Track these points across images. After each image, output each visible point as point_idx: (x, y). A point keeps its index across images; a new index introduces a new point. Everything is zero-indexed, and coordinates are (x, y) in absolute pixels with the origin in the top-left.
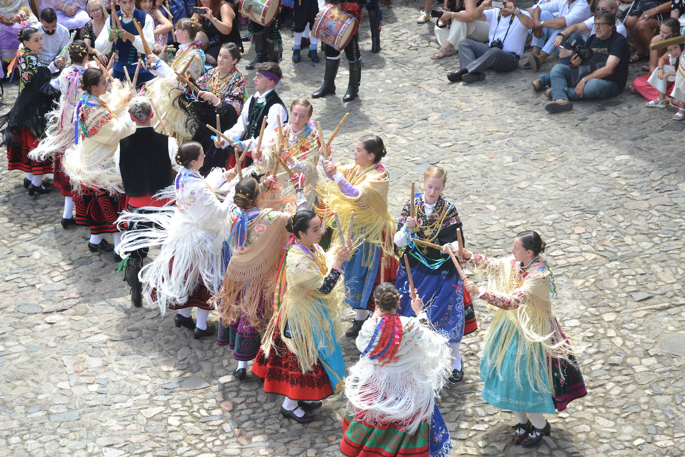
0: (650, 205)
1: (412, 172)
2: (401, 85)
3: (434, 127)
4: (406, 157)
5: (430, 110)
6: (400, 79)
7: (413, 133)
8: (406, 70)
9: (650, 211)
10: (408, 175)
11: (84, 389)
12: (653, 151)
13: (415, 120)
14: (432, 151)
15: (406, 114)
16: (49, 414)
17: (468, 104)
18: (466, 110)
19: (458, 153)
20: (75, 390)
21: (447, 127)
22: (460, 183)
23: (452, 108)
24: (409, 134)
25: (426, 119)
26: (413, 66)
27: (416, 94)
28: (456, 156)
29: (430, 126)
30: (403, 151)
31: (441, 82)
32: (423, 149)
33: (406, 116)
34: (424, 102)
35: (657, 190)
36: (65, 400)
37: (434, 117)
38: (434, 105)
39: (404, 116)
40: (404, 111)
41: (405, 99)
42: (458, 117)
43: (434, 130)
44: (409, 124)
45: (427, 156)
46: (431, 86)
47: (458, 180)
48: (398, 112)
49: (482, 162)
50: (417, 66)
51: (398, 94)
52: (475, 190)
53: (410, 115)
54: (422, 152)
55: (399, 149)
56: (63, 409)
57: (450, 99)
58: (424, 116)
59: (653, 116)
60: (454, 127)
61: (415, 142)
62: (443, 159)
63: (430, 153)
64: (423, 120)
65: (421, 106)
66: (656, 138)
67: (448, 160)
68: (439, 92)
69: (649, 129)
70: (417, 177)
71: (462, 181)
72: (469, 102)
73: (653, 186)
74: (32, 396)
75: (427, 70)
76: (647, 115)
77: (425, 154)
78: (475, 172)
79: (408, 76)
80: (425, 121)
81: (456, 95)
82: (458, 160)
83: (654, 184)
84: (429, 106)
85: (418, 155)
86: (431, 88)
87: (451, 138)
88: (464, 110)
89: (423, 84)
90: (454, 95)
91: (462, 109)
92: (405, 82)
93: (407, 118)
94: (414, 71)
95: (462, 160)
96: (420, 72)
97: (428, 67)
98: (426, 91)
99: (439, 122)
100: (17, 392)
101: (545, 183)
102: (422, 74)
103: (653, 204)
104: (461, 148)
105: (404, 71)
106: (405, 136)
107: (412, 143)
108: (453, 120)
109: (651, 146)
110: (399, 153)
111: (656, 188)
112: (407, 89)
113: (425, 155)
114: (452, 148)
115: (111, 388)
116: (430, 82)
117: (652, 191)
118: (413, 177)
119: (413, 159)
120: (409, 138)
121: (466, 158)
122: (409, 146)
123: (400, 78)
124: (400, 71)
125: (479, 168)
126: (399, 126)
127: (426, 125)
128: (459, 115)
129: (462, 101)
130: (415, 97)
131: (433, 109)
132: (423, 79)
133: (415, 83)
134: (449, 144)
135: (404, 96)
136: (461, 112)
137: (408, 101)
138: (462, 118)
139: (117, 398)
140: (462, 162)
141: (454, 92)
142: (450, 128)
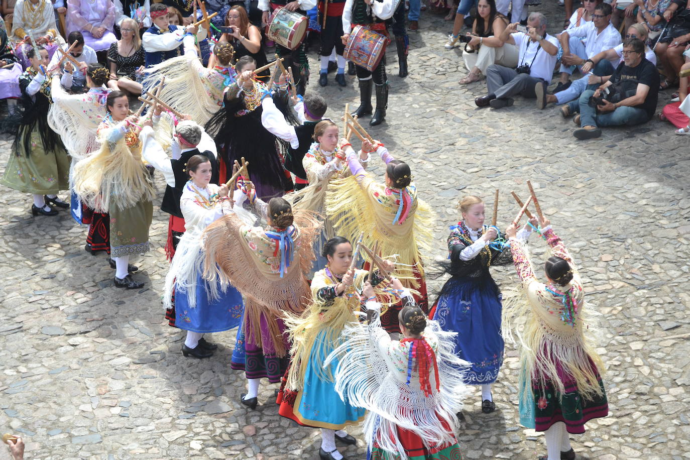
0: (679, 233)
1: (439, 198)
2: (428, 110)
3: (462, 153)
4: (433, 182)
5: (457, 136)
6: (427, 104)
7: (439, 158)
8: (433, 95)
9: (679, 240)
10: (434, 200)
11: (106, 412)
12: (682, 179)
13: (442, 145)
14: (459, 176)
15: (433, 139)
16: (71, 436)
17: (496, 130)
18: (494, 135)
19: (485, 178)
20: (97, 412)
21: (474, 153)
23: (480, 134)
24: (436, 159)
25: (453, 144)
26: (441, 90)
27: (444, 119)
28: (483, 182)
29: (457, 151)
30: (429, 176)
31: (469, 108)
32: (450, 174)
33: (433, 141)
34: (452, 127)
35: (686, 218)
36: (87, 422)
37: (461, 142)
38: (461, 130)
39: (432, 141)
40: (431, 136)
41: (432, 123)
42: (486, 143)
43: (461, 155)
44: (436, 149)
45: (454, 181)
46: (458, 111)
48: (425, 137)
49: (509, 188)
50: (444, 91)
51: (425, 119)
52: (502, 216)
53: (438, 140)
54: (448, 177)
55: (425, 174)
56: (85, 432)
57: (477, 124)
58: (451, 142)
59: (682, 144)
60: (481, 152)
61: (441, 167)
62: (470, 185)
63: (457, 178)
64: (450, 145)
65: (448, 131)
66: (685, 166)
67: (475, 186)
68: (467, 117)
69: (678, 157)
70: (443, 202)
71: (489, 207)
72: (497, 128)
73: (682, 214)
74: (54, 418)
75: (455, 95)
76: (676, 142)
77: (451, 179)
78: (502, 198)
79: (435, 101)
80: (452, 147)
81: (483, 120)
82: (485, 185)
83: (683, 212)
84: (457, 131)
85: (445, 180)
86: (459, 113)
87: (479, 163)
88: (492, 136)
89: (449, 110)
90: (481, 120)
91: (489, 135)
92: (432, 106)
93: (434, 143)
94: (442, 96)
95: (489, 186)
96: (447, 97)
97: (455, 92)
98: (453, 117)
99: (466, 147)
100: (39, 414)
101: (572, 210)
102: (449, 99)
103: (682, 232)
104: (488, 173)
105: (431, 96)
106: (431, 161)
107: (439, 168)
108: (480, 146)
109: (680, 174)
110: (425, 178)
111: (685, 216)
112: (434, 114)
113: (452, 180)
114: (480, 174)
115: (133, 411)
116: (458, 107)
117: (681, 219)
118: (440, 202)
119: (440, 184)
120: (436, 163)
121: (493, 184)
122: (435, 171)
123: (428, 102)
124: (428, 96)
125: (507, 194)
126: (426, 150)
127: (454, 150)
128: (487, 141)
129: (489, 127)
130: (442, 122)
131: (460, 134)
132: (450, 104)
133: (442, 108)
134: (476, 169)
135: (431, 121)
136: (488, 137)
137: (435, 126)
138: (489, 144)
139: (140, 421)
140: (489, 188)
141: (482, 117)
142: (478, 153)
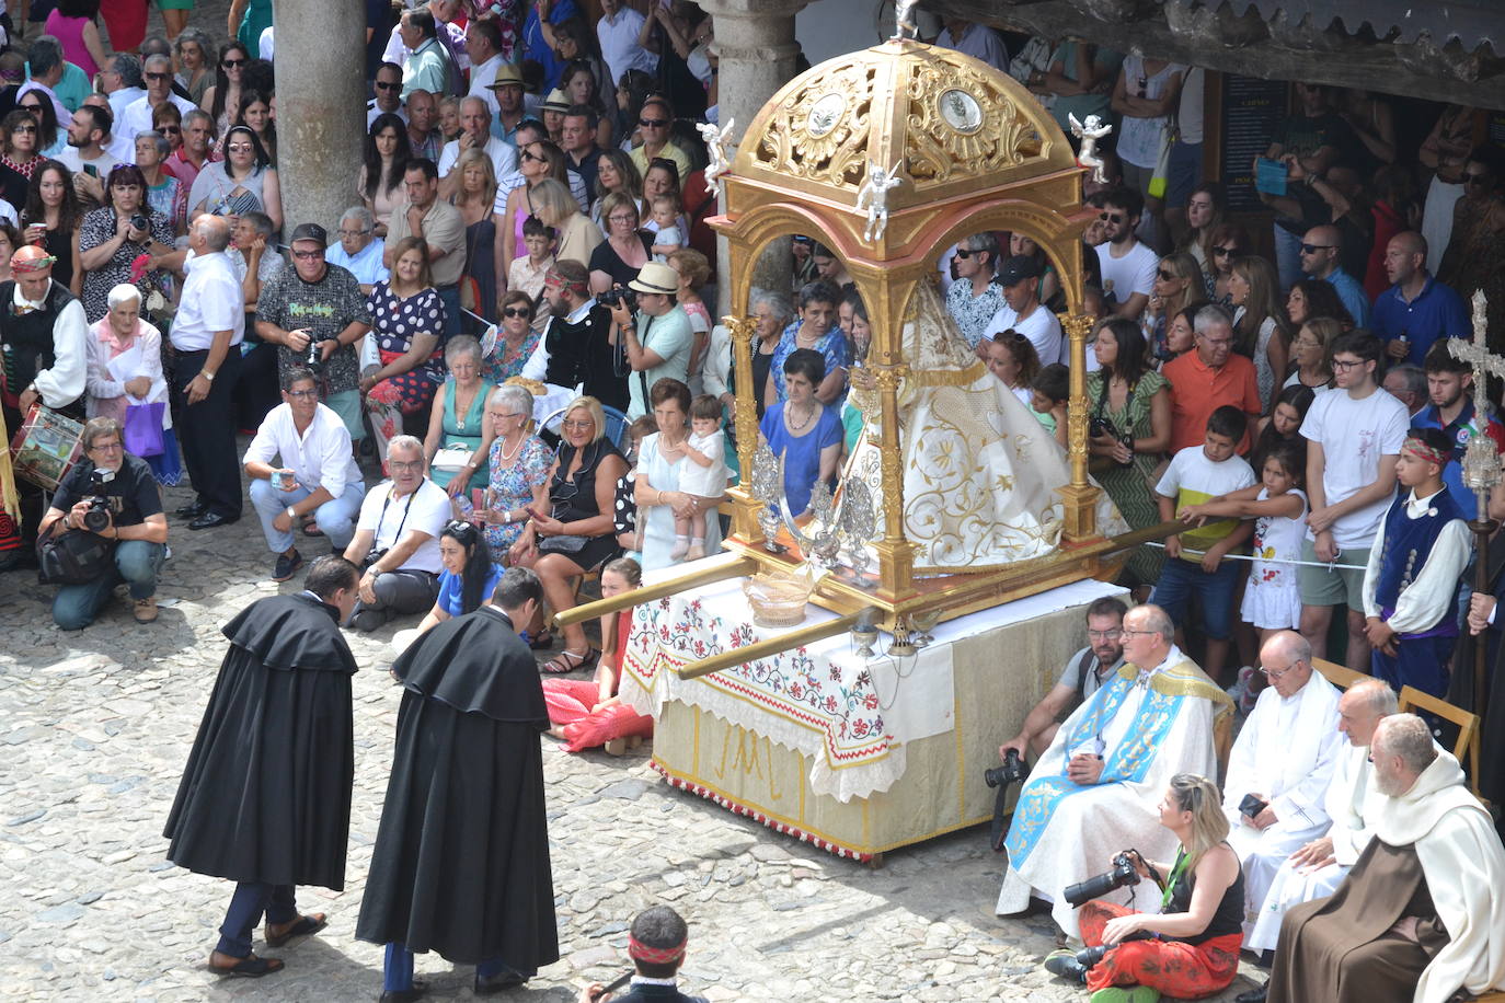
0: (572, 967)
1: (37, 926)
2: (15, 727)
3: (92, 818)
4: (24, 891)
5: (84, 779)
6: (13, 713)
7: (41, 834)
8: (27, 692)
9: (572, 981)
10: (28, 932)
12: (577, 845)
13: (48, 804)
14: (85, 872)
15: (26, 792)
17: (170, 762)
18: (166, 774)
19: (146, 874)
21: (121, 817)
22: (149, 942)
23: (134, 773)
24: (34, 838)
25: (72, 801)
26: (44, 681)
27: (51, 745)
28: (141, 882)
29: (81, 817)
30: (18, 877)
31: (109, 715)
32: (65, 869)
33: (27, 796)
34: (69, 762)
35: (586, 932)
37: (91, 794)
38: (91, 767)
39: (23, 796)
40: (22, 786)
41: (23, 756)
42: (147, 792)
43: (91, 824)
44: (35, 814)
45: (74, 884)
46: (85, 724)
47: (146, 935)
48: (7, 788)
49: (201, 892)
50: (53, 682)
51: (8, 747)
52: (184, 955)
53: (37, 792)
54: (62, 877)
55: (7, 874)
57: (128, 752)
58: (68, 795)
59: (576, 770)
60: (137, 814)
61: (45, 855)
62: (112, 890)
63: (81, 877)
64: (65, 802)
65: (61, 771)
66: (584, 817)
67: (123, 892)
68: (106, 737)
69: (569, 798)
70: (50, 935)
71: (153, 938)
72: (171, 757)
73: (578, 923)
75: (76, 688)
76: (563, 767)
77: (67, 881)
78: (183, 916)
79: (31, 704)
80: (70, 807)
81: (142, 741)
82: (144, 889)
83: (580, 920)
84: (81, 769)
85: (53, 884)
86: (85, 729)
87: (131, 840)
88: (160, 775)
89: (67, 722)
90: (137, 742)
91: (155, 774)
92: (24, 718)
93: (29, 801)
94: (48, 693)
95: (155, 890)
96: (60, 693)
97: (78, 682)
98: (73, 738)
99: (103, 805)
101: (341, 931)
102: (62, 700)
103: (577, 965)
104: (152, 861)
105: (22, 694)
106: (23, 843)
107: (40, 857)
108: (136, 800)
109: (573, 835)
110: (7, 882)
111: (585, 927)
112: (29, 735)
113: (69, 884)
114: (133, 864)
116: (84, 715)
117: (576, 935)
118: (40, 936)
119: (41, 895)
120: (34, 846)
121: (163, 884)
122: (31, 864)
123: (14, 709)
124: (14, 695)
125: (194, 907)
126: (10, 819)
127: (74, 814)
128: (150, 787)
129: (155, 756)
130: (48, 750)
131: (90, 776)
132: (66, 710)
133: (49, 719)
134: (126, 854)
135: (22, 751)
136: (153, 779)
137: (31, 762)
138: (155, 795)
140: (156, 894)
141: (138, 735)
142: (129, 817)
